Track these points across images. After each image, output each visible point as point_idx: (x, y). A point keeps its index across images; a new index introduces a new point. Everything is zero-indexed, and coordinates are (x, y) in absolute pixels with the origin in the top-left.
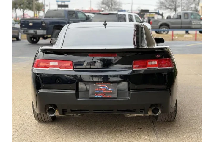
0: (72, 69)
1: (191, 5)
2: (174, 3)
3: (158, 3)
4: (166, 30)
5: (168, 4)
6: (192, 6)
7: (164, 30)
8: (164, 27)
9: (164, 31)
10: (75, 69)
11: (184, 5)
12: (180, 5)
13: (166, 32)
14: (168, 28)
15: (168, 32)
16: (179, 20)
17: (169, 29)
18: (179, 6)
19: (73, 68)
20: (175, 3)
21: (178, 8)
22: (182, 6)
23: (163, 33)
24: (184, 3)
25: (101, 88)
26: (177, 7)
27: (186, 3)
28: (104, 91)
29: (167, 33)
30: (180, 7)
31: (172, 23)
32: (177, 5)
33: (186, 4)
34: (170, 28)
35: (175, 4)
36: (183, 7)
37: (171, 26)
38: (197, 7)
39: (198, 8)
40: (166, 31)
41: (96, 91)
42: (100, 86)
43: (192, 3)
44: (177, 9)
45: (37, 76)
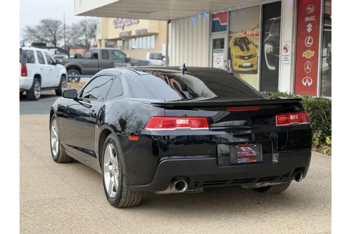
0: (207, 128)
1: (79, 36)
2: (52, 33)
3: (26, 31)
4: (76, 75)
5: (43, 34)
6: (80, 38)
7: (73, 76)
8: (72, 72)
9: (73, 78)
10: (211, 128)
11: (68, 35)
12: (63, 35)
13: (76, 79)
14: (79, 73)
15: (79, 79)
16: (94, 61)
17: (81, 74)
18: (60, 38)
19: (209, 127)
20: (54, 32)
21: (59, 40)
22: (65, 37)
23: (72, 80)
24: (68, 32)
25: (244, 151)
26: (57, 39)
27: (71, 33)
28: (247, 155)
29: (78, 81)
30: (63, 39)
31: (86, 66)
32: (57, 35)
33: (72, 35)
34: (82, 72)
35: (55, 34)
36: (66, 39)
37: (83, 69)
38: (89, 40)
39: (90, 42)
40: (77, 77)
41: (239, 156)
42: (243, 148)
43: (81, 34)
44: (58, 42)
45: (155, 140)
